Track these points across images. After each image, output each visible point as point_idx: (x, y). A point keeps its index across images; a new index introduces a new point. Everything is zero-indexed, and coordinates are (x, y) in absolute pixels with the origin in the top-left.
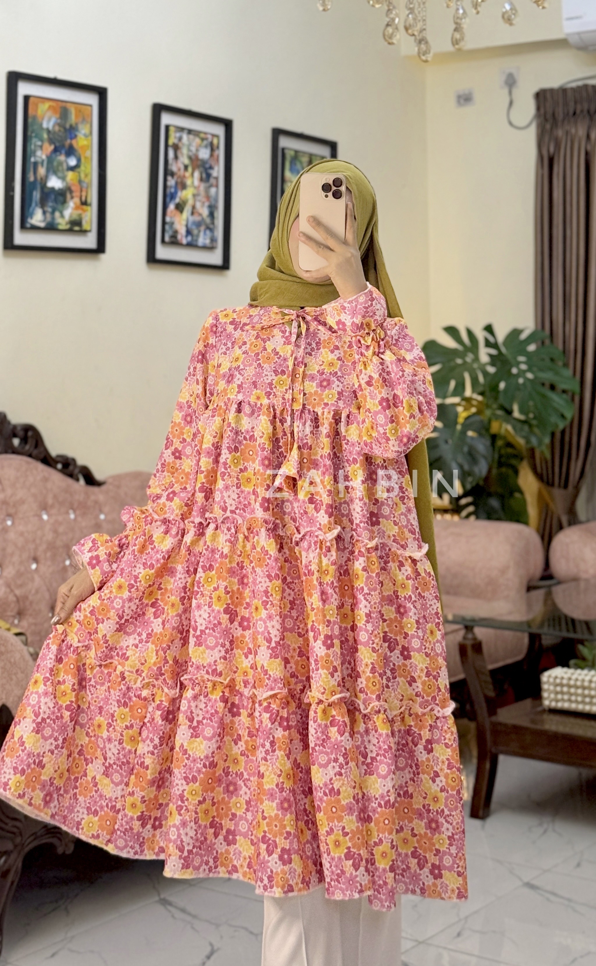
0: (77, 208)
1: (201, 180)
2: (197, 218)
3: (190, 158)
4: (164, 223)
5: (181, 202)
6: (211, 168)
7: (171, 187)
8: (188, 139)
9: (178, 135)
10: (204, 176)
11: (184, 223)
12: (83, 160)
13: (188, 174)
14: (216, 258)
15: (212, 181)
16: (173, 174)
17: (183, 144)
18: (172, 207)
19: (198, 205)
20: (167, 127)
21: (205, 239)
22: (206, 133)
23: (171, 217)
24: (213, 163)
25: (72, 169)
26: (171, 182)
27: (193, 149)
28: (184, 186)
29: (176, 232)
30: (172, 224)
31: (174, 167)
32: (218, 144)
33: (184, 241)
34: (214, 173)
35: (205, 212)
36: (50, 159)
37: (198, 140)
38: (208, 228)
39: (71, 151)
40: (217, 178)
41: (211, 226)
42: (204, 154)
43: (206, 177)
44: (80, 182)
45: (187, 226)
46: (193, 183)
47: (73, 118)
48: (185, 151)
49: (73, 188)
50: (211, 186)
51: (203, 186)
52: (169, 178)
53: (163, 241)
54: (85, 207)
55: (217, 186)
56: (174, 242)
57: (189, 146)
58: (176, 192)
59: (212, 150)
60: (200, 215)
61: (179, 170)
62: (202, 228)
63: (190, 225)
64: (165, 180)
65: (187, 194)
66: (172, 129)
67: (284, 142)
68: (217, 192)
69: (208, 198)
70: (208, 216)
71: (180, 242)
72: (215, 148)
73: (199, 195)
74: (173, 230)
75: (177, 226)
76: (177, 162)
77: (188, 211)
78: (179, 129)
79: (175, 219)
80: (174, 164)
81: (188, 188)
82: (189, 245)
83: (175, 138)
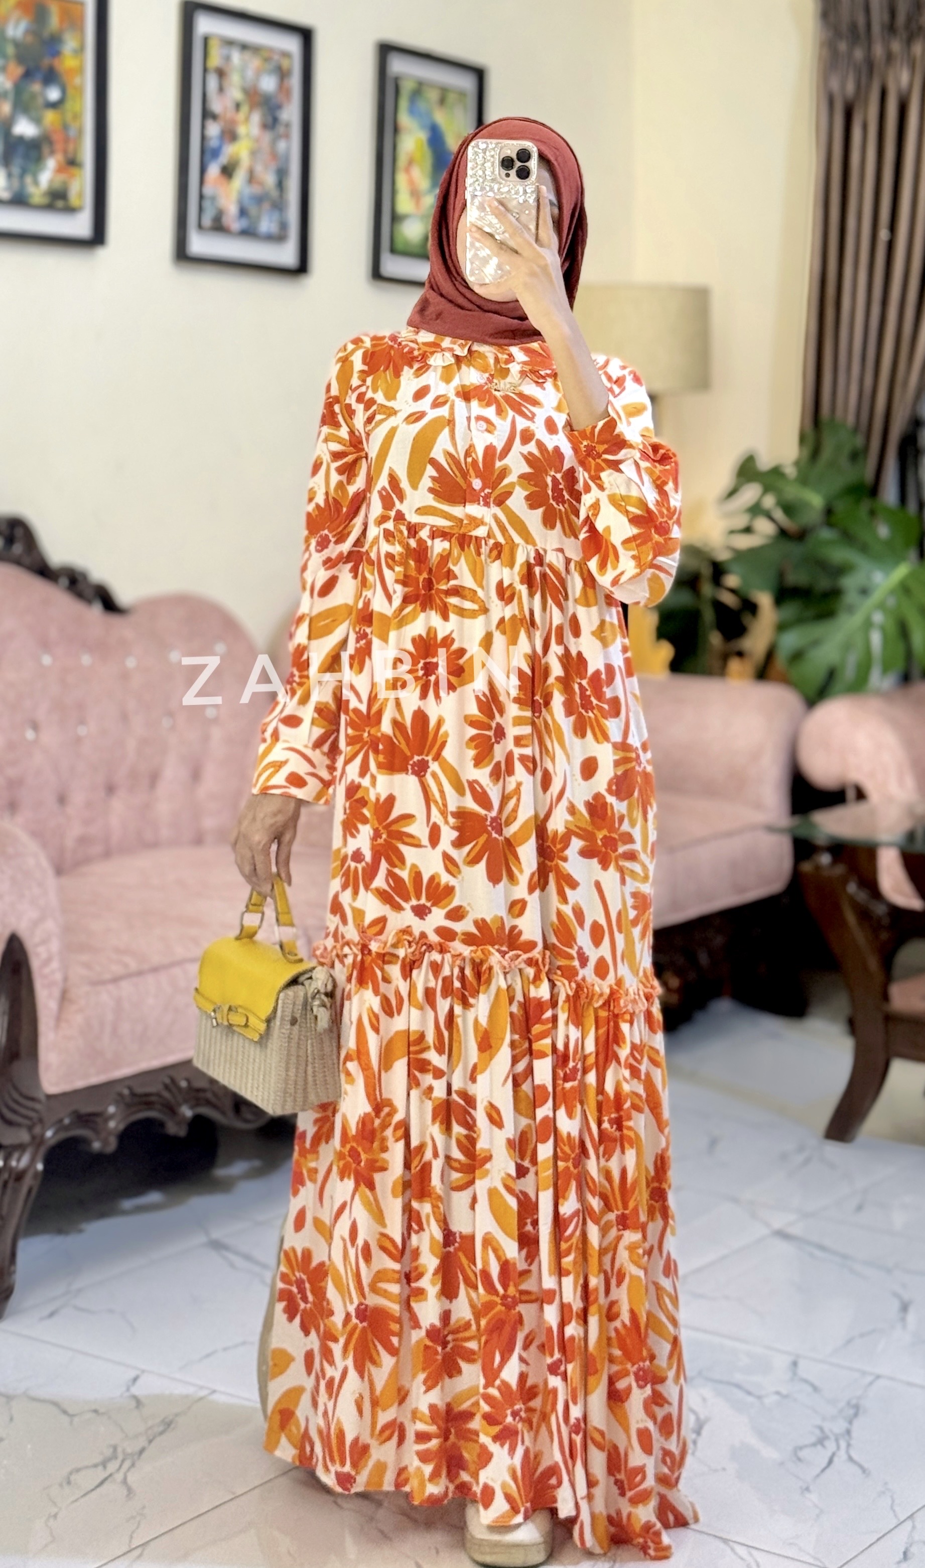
0: (59, 170)
1: (264, 126)
2: (256, 190)
3: (244, 90)
4: (201, 197)
5: (230, 164)
6: (279, 107)
7: (213, 138)
8: (241, 58)
9: (225, 51)
10: (270, 120)
11: (234, 196)
12: (70, 92)
13: (241, 116)
14: (287, 255)
15: (281, 129)
16: (214, 117)
17: (233, 68)
18: (214, 170)
19: (259, 168)
20: (206, 40)
21: (269, 224)
22: (271, 50)
23: (213, 188)
24: (281, 99)
25: (54, 106)
26: (213, 130)
27: (250, 74)
28: (234, 138)
29: (221, 212)
30: (215, 198)
31: (216, 105)
32: (291, 68)
33: (235, 227)
34: (284, 116)
35: (270, 180)
36: (19, 89)
37: (257, 62)
38: (274, 206)
39: (51, 77)
40: (288, 125)
41: (280, 203)
42: (268, 84)
43: (272, 123)
44: (65, 127)
45: (240, 202)
46: (249, 131)
47: (54, 21)
48: (235, 78)
49: (56, 137)
50: (279, 137)
51: (267, 137)
52: (208, 123)
53: (200, 226)
54: (75, 170)
55: (289, 138)
56: (219, 228)
57: (243, 70)
58: (221, 147)
59: (281, 77)
60: (261, 184)
61: (226, 109)
62: (266, 206)
63: (245, 201)
64: (203, 127)
65: (240, 150)
66: (213, 43)
67: (398, 66)
68: (288, 150)
69: (274, 156)
70: (275, 187)
71: (227, 228)
72: (286, 74)
73: (260, 152)
74: (217, 208)
75: (222, 201)
76: (222, 97)
77: (241, 177)
78: (227, 43)
79: (220, 191)
80: (217, 101)
81: (241, 141)
82: (244, 233)
83: (219, 56)
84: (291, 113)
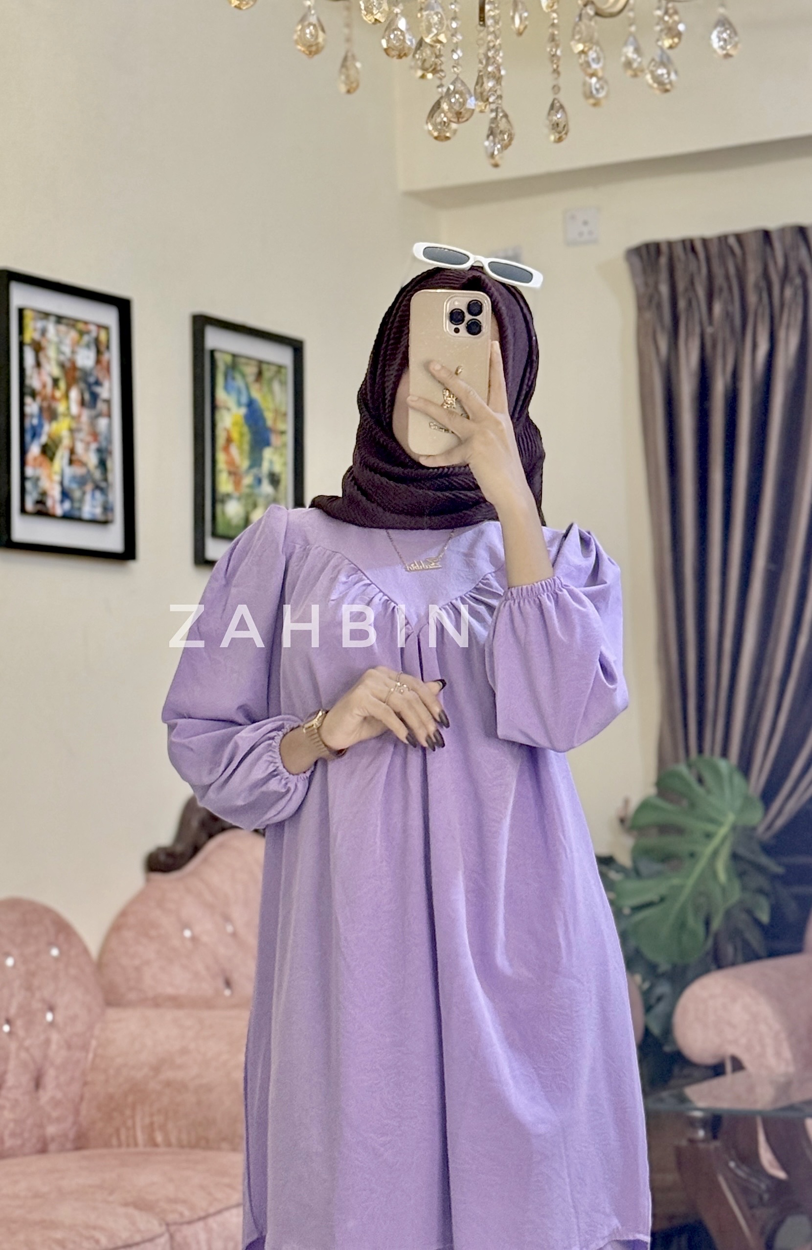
1: (83, 403)
2: (79, 471)
3: (62, 366)
4: (23, 478)
5: (50, 443)
6: (98, 383)
7: (32, 416)
8: (58, 332)
9: (40, 324)
10: (87, 397)
11: (57, 478)
13: (58, 394)
14: (113, 540)
15: (101, 406)
16: (34, 394)
17: (49, 341)
18: (34, 450)
19: (80, 448)
20: (21, 311)
21: (93, 506)
22: (86, 323)
23: (34, 467)
24: (100, 374)
26: (32, 407)
27: (67, 349)
28: (53, 415)
29: (44, 494)
30: (37, 480)
31: (34, 382)
32: (108, 341)
33: (59, 511)
34: (103, 392)
35: (92, 460)
37: (73, 334)
38: (97, 487)
40: (108, 402)
41: (103, 485)
42: (86, 359)
43: (91, 400)
45: (62, 483)
46: (68, 408)
48: (51, 352)
50: (99, 415)
51: (86, 415)
52: (28, 400)
53: (23, 510)
55: (109, 415)
56: (42, 512)
57: (59, 344)
58: (41, 425)
59: (99, 352)
60: (83, 464)
61: (44, 386)
63: (66, 483)
64: (22, 404)
65: (60, 428)
66: (28, 314)
67: (214, 339)
68: (110, 426)
69: (95, 435)
70: (97, 467)
71: (51, 511)
72: (103, 348)
73: (79, 430)
74: (40, 490)
75: (45, 484)
76: (39, 373)
77: (62, 458)
78: (42, 316)
79: (42, 472)
80: (35, 376)
81: (61, 419)
82: (67, 517)
83: (35, 330)
84: (111, 390)
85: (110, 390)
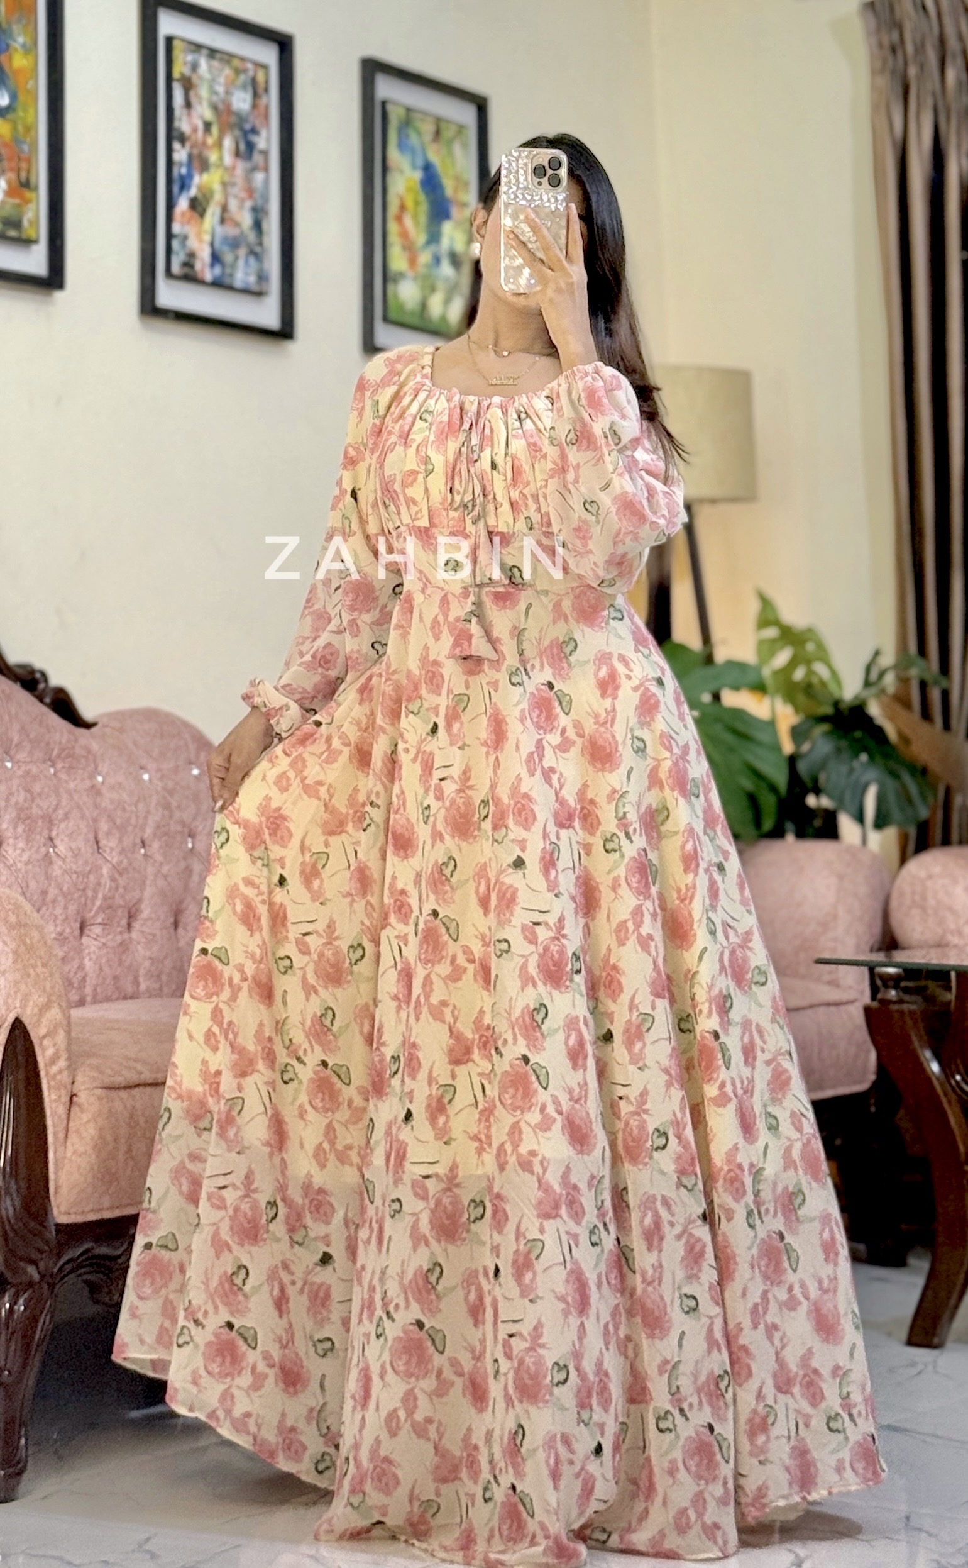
0: (11, 192)
1: (237, 154)
2: (231, 231)
4: (170, 236)
6: (254, 131)
7: (181, 164)
8: (210, 67)
9: (190, 58)
10: (242, 146)
11: (207, 238)
12: (21, 97)
13: (210, 141)
14: (268, 314)
15: (258, 158)
16: (183, 139)
17: (201, 78)
18: (182, 204)
19: (233, 205)
20: (169, 40)
21: (247, 274)
22: (243, 59)
23: (182, 224)
24: (257, 121)
26: (181, 154)
27: (220, 89)
28: (204, 166)
29: (192, 255)
30: (185, 238)
31: (183, 124)
32: (267, 82)
34: (261, 143)
35: (247, 220)
37: (228, 71)
38: (252, 252)
40: (265, 153)
42: (241, 101)
44: (16, 140)
45: (212, 244)
48: (204, 92)
49: (4, 152)
51: (241, 166)
52: (176, 145)
53: (169, 273)
54: (25, 193)
56: (190, 277)
57: (212, 83)
59: (256, 95)
60: (237, 224)
62: (242, 252)
64: (169, 151)
65: (212, 180)
66: (177, 45)
67: (386, 89)
68: (267, 181)
69: (250, 191)
70: (251, 229)
71: (199, 276)
72: (260, 90)
73: (234, 184)
74: (187, 251)
75: (193, 243)
76: (189, 115)
77: (213, 215)
78: (193, 47)
79: (191, 230)
80: (185, 118)
81: (212, 170)
82: (218, 284)
83: (185, 63)
85: (268, 140)
